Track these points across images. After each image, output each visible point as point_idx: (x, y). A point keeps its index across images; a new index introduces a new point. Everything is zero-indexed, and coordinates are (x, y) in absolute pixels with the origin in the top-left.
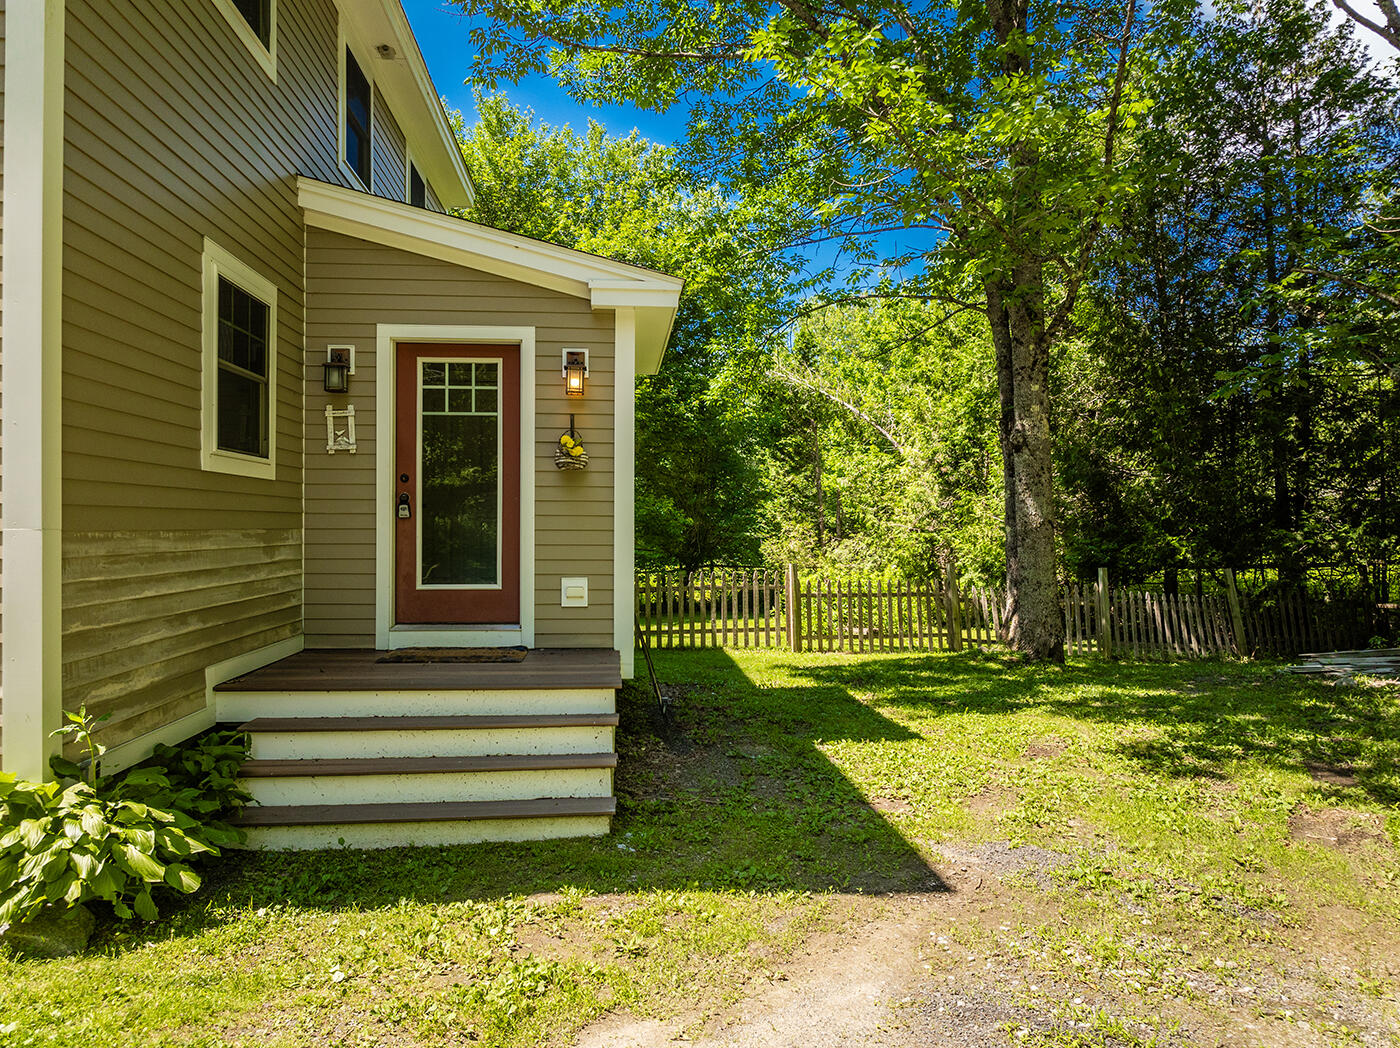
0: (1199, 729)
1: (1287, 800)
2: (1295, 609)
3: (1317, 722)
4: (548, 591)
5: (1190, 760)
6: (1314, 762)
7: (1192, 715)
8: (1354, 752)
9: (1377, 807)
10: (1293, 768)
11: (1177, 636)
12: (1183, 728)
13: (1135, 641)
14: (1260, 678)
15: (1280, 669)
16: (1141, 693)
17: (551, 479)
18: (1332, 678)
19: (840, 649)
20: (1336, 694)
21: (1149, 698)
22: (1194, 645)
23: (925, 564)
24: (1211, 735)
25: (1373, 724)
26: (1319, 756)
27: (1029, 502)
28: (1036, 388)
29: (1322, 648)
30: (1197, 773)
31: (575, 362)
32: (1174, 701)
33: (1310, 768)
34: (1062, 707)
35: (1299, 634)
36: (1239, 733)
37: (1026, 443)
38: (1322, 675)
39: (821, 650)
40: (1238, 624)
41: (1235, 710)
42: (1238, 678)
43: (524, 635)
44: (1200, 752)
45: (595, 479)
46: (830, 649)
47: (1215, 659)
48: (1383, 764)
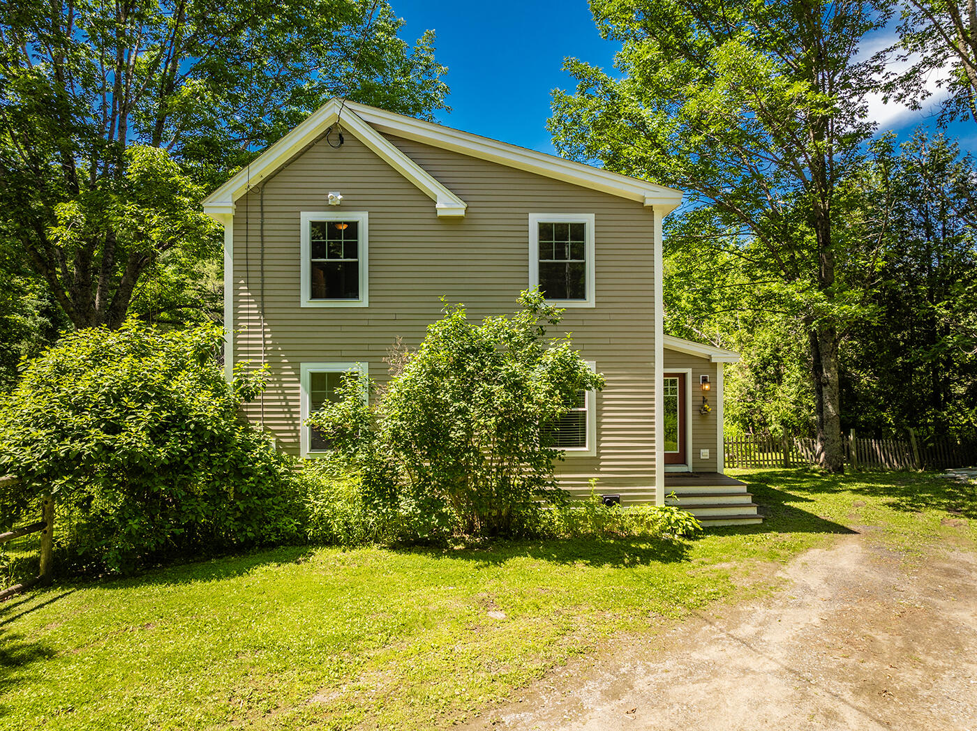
0: (909, 499)
1: (940, 517)
2: (943, 446)
3: (951, 496)
4: (696, 454)
5: (908, 507)
6: (949, 508)
7: (904, 493)
8: (963, 505)
9: (967, 519)
10: (942, 510)
11: (887, 459)
12: (904, 498)
13: (868, 462)
14: (928, 479)
15: (936, 476)
16: (882, 486)
17: (696, 417)
18: (959, 480)
19: (737, 467)
20: (961, 487)
21: (885, 488)
22: (895, 464)
23: (747, 419)
24: (913, 500)
25: (971, 497)
26: (951, 507)
27: (830, 407)
28: (833, 360)
29: (955, 466)
30: (912, 511)
31: (705, 380)
32: (896, 489)
33: (949, 511)
34: (855, 491)
35: (945, 459)
36: (924, 499)
37: (828, 383)
38: (955, 478)
39: (729, 467)
40: (916, 455)
41: (921, 493)
42: (919, 480)
43: (689, 468)
44: (911, 505)
45: (711, 417)
46: (733, 467)
47: (907, 470)
48: (972, 508)
